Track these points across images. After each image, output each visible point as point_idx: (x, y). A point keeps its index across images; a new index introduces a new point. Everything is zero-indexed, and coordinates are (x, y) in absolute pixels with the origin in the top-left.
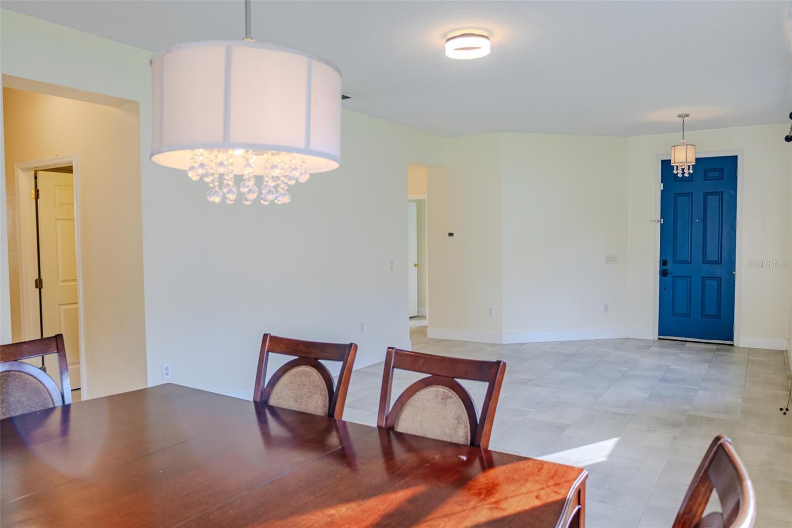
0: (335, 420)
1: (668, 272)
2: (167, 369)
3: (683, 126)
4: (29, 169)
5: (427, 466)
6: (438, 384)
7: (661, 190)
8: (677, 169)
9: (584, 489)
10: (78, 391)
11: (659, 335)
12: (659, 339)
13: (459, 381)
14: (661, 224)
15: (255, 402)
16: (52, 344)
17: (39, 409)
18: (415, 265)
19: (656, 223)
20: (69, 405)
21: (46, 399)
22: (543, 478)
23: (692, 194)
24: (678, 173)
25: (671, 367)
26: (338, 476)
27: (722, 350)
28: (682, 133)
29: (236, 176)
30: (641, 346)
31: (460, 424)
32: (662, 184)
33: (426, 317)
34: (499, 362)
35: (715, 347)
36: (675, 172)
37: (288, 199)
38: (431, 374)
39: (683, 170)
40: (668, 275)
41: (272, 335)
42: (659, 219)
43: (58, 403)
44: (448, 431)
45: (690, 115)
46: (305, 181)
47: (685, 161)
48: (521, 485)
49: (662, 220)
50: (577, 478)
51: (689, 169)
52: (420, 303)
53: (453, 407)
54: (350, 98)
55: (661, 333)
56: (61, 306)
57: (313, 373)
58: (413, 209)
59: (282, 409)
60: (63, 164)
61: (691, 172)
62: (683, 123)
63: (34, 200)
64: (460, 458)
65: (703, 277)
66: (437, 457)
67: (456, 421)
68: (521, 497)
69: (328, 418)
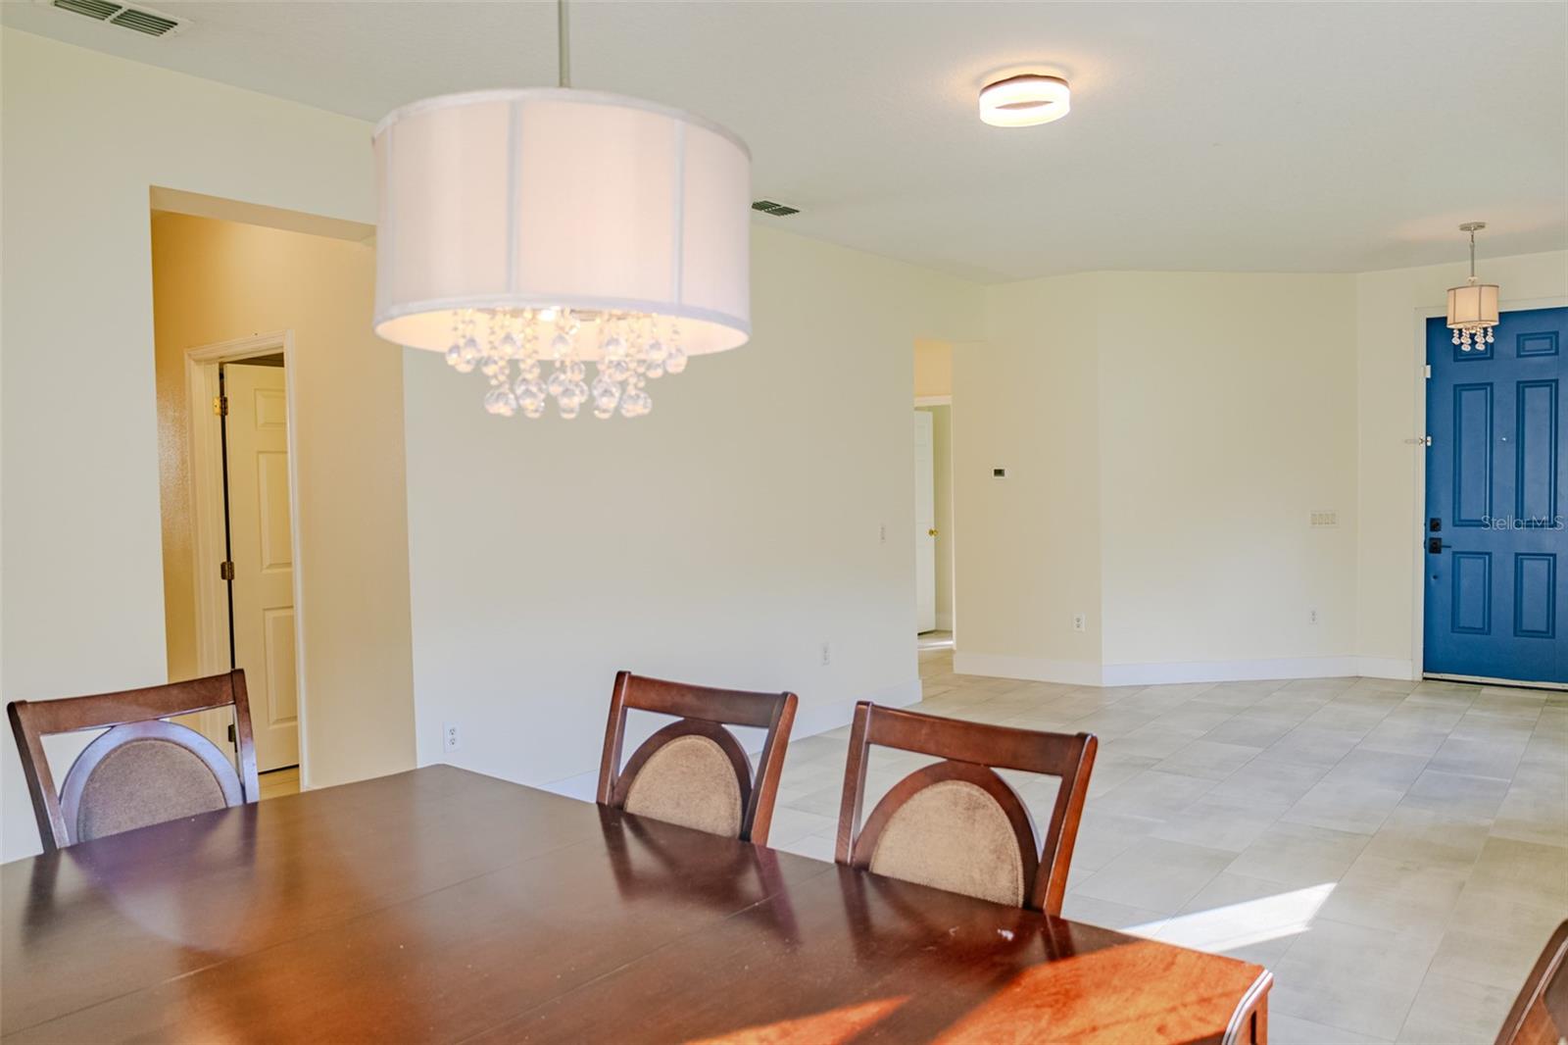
0: (752, 846)
1: (1443, 543)
2: (452, 732)
3: (1472, 247)
4: (208, 361)
5: (929, 951)
6: (960, 779)
7: (1427, 379)
8: (1460, 335)
9: (1266, 1012)
10: (294, 770)
11: (1424, 671)
12: (1425, 679)
13: (1003, 773)
14: (1427, 447)
15: (600, 805)
16: (224, 689)
17: (199, 811)
18: (931, 532)
19: (1417, 445)
20: (255, 805)
21: (211, 793)
22: (1176, 985)
23: (1491, 384)
24: (1462, 344)
25: (1450, 737)
26: (746, 967)
27: (1559, 703)
28: (1469, 262)
29: (542, 364)
30: (1386, 692)
31: (1003, 861)
32: (1429, 367)
33: (951, 632)
34: (1082, 737)
35: (1544, 696)
36: (1456, 341)
37: (645, 407)
38: (944, 757)
39: (1472, 336)
40: (1443, 550)
41: (634, 673)
42: (1423, 437)
43: (235, 801)
44: (977, 876)
45: (1487, 226)
46: (681, 369)
47: (1477, 319)
48: (1127, 1000)
49: (1429, 438)
50: (1248, 988)
51: (1485, 336)
52: (941, 606)
53: (987, 827)
54: (797, 211)
55: (1427, 667)
56: (267, 613)
57: (710, 750)
58: (925, 425)
59: (652, 821)
60: (267, 350)
61: (1490, 340)
62: (1473, 241)
63: (219, 418)
64: (1001, 936)
65: (1517, 555)
66: (951, 930)
67: (995, 856)
68: (1126, 1027)
69: (740, 842)
